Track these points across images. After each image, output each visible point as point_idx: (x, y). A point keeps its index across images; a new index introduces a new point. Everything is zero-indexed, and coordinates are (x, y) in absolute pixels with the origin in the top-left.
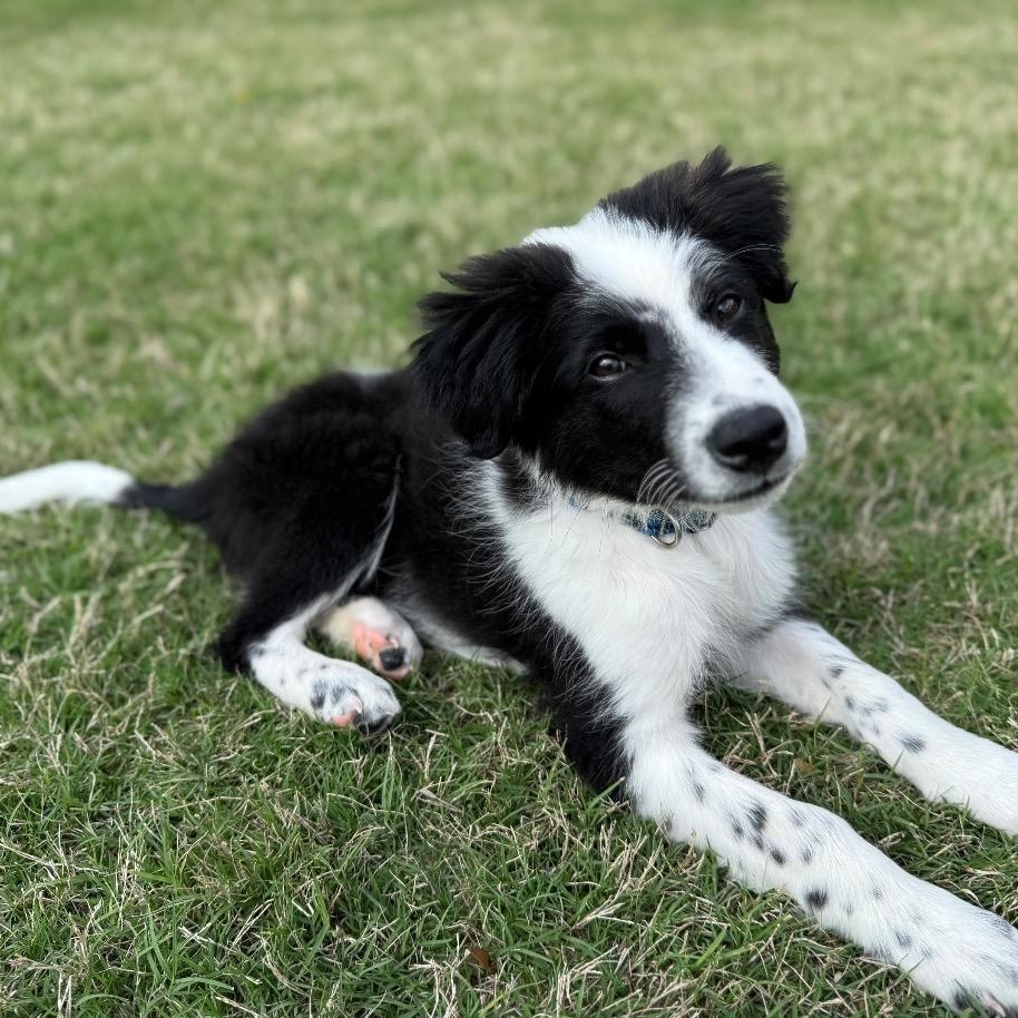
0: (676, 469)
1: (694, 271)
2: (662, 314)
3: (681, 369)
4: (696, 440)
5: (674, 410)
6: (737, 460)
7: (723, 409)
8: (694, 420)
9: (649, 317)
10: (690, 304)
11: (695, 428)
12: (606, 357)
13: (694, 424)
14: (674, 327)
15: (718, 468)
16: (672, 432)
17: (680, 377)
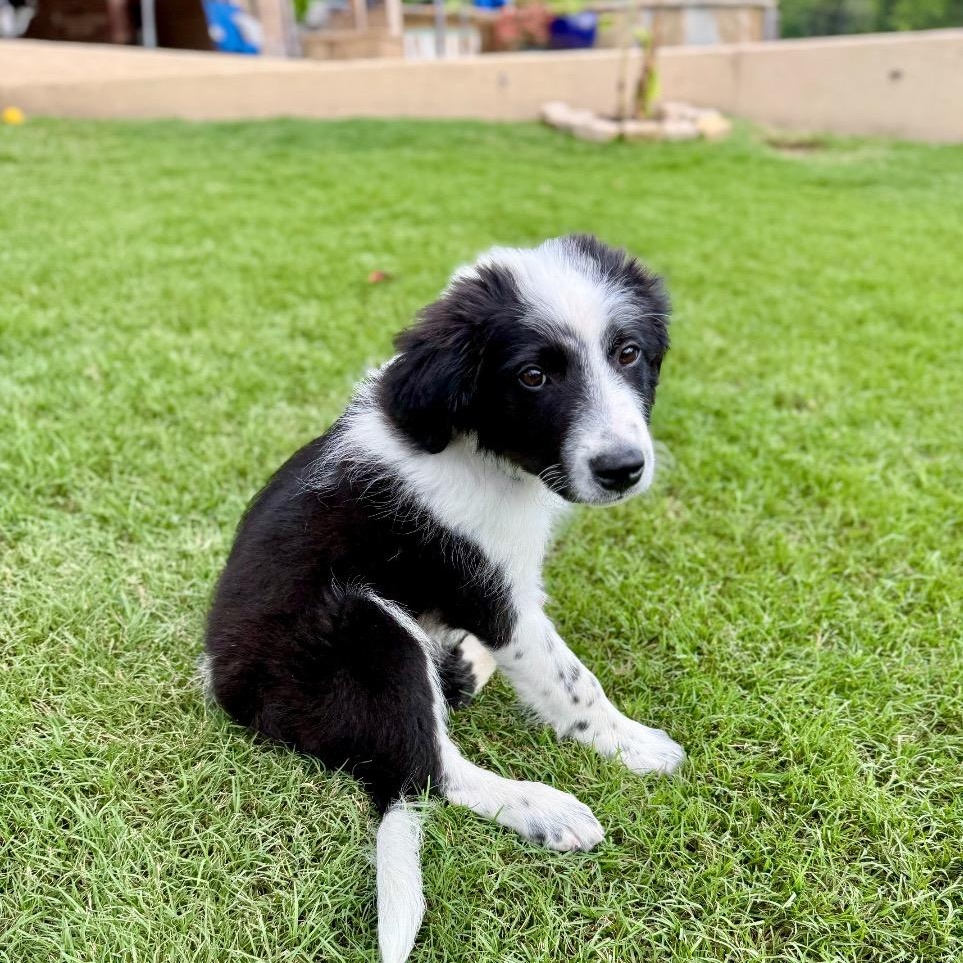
0: (565, 473)
3: (585, 400)
8: (586, 444)
11: (585, 450)
16: (568, 447)
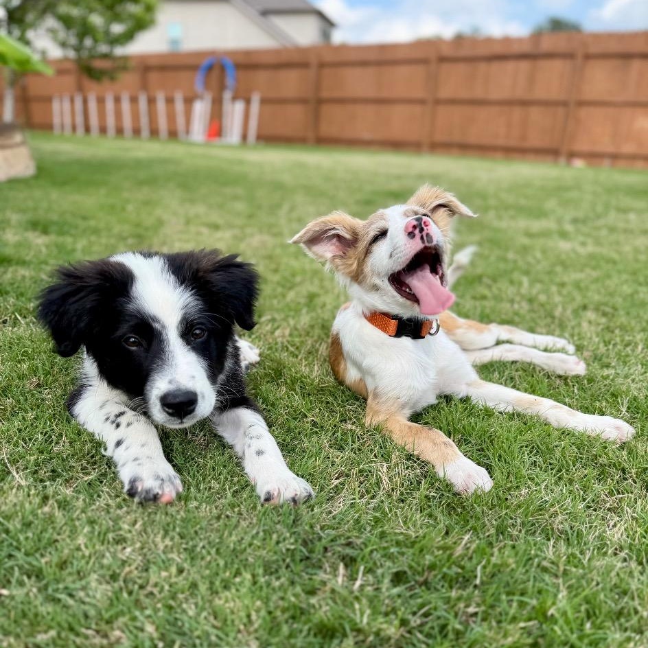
1: (185, 314)
2: (163, 327)
4: (157, 395)
5: (152, 378)
6: (170, 411)
7: (172, 387)
9: (156, 326)
10: (178, 328)
12: (134, 337)
13: (157, 388)
14: (167, 335)
15: (162, 411)
17: (160, 363)
